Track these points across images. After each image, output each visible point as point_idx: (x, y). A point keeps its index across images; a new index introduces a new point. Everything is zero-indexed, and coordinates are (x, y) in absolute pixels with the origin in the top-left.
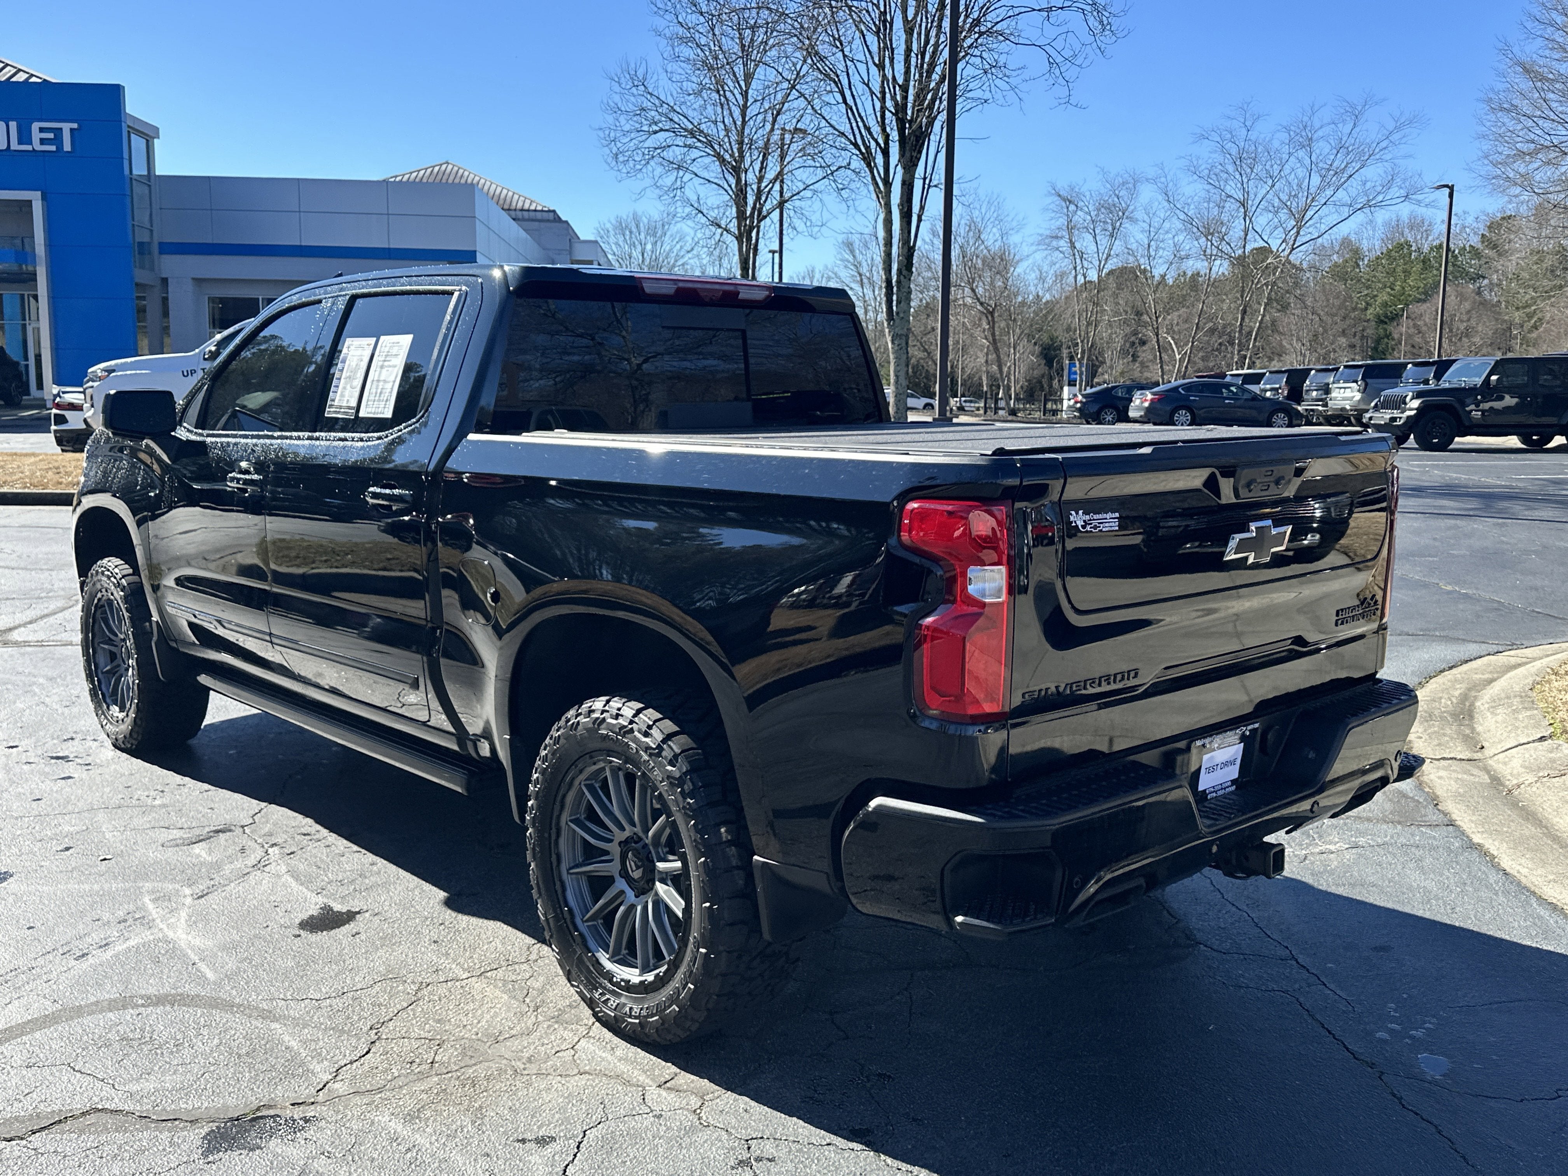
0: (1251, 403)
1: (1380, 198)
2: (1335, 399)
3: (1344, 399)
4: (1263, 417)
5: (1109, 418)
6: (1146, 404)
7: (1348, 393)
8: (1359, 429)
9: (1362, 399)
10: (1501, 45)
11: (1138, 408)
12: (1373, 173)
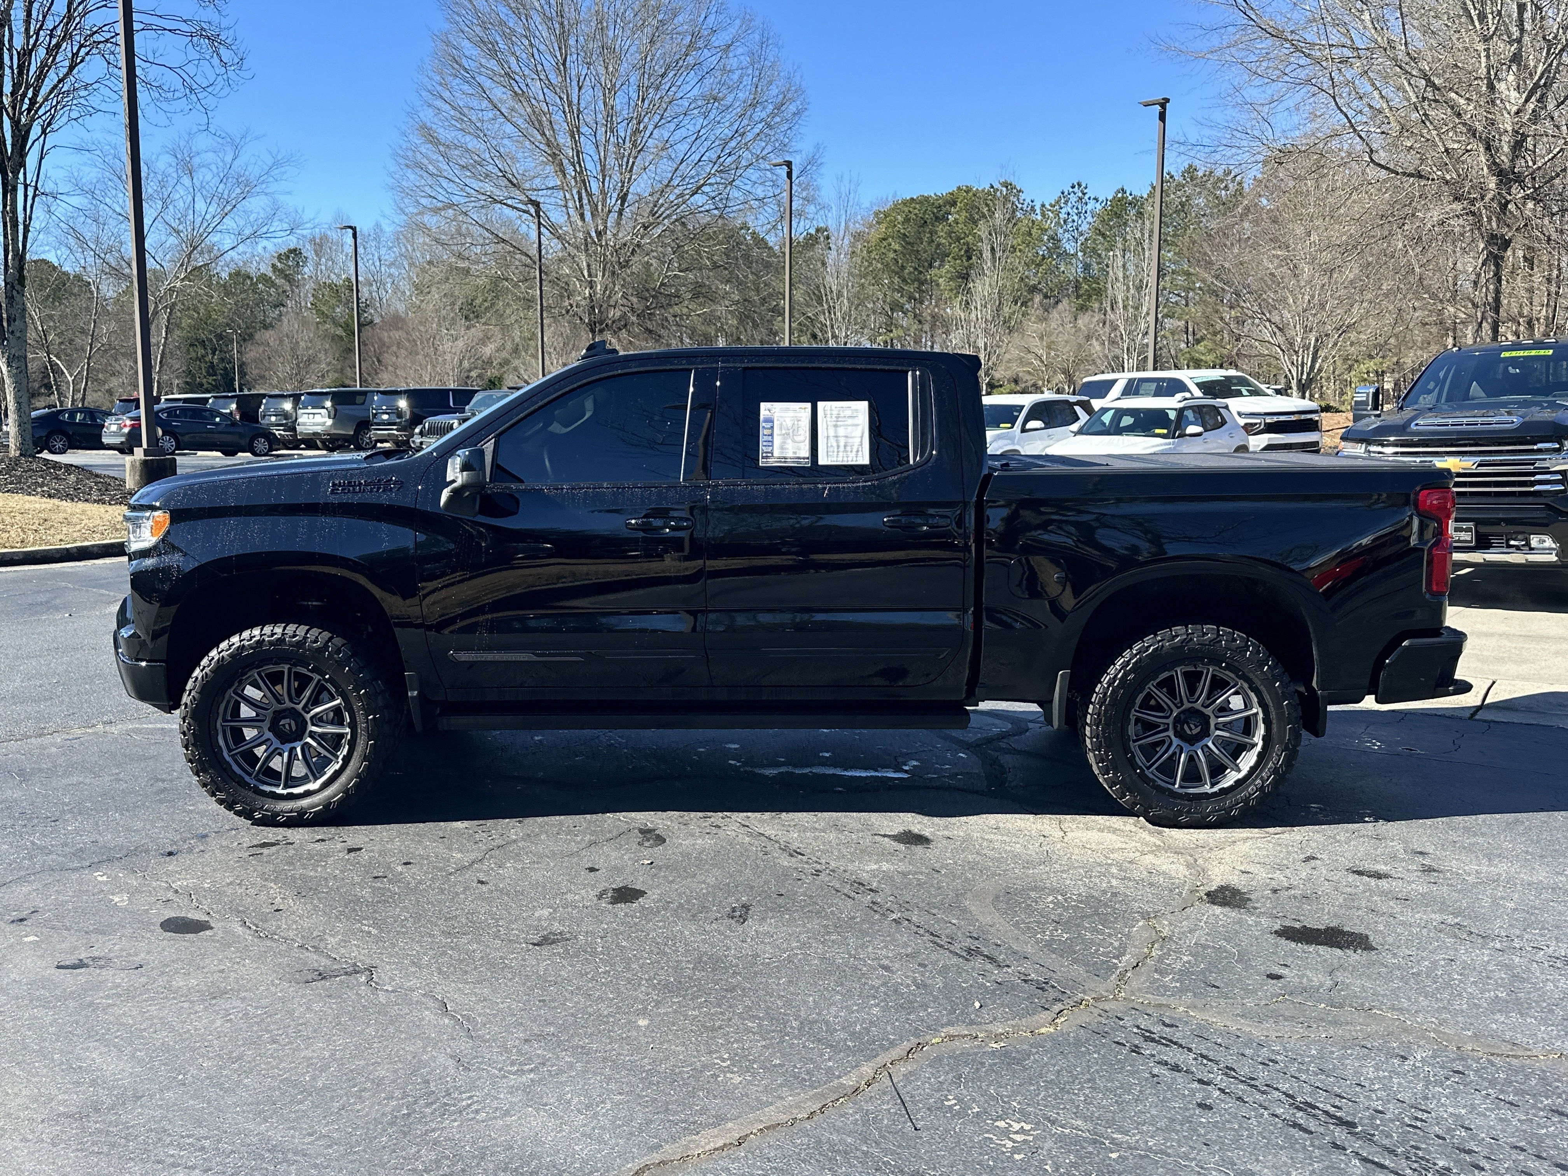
0: (232, 430)
1: (265, 229)
2: (304, 424)
3: (314, 424)
4: (244, 442)
5: (59, 445)
6: (126, 430)
7: (318, 419)
8: (325, 452)
9: (334, 424)
10: (409, 109)
11: (115, 434)
12: (256, 205)
